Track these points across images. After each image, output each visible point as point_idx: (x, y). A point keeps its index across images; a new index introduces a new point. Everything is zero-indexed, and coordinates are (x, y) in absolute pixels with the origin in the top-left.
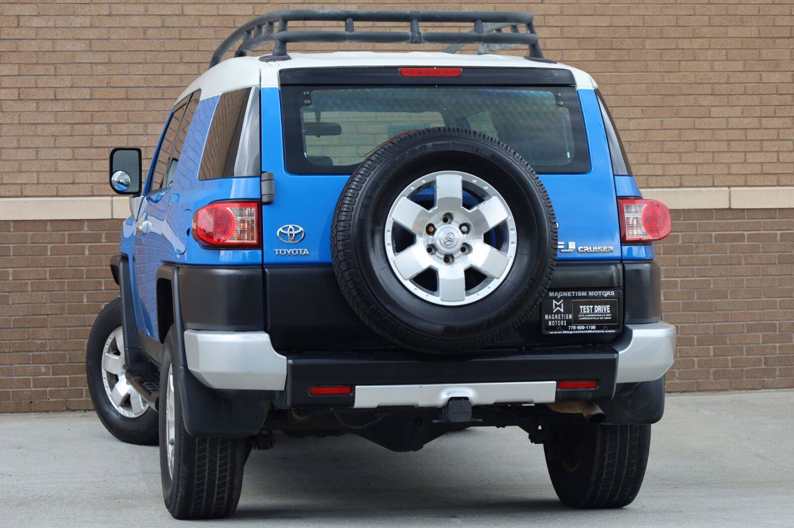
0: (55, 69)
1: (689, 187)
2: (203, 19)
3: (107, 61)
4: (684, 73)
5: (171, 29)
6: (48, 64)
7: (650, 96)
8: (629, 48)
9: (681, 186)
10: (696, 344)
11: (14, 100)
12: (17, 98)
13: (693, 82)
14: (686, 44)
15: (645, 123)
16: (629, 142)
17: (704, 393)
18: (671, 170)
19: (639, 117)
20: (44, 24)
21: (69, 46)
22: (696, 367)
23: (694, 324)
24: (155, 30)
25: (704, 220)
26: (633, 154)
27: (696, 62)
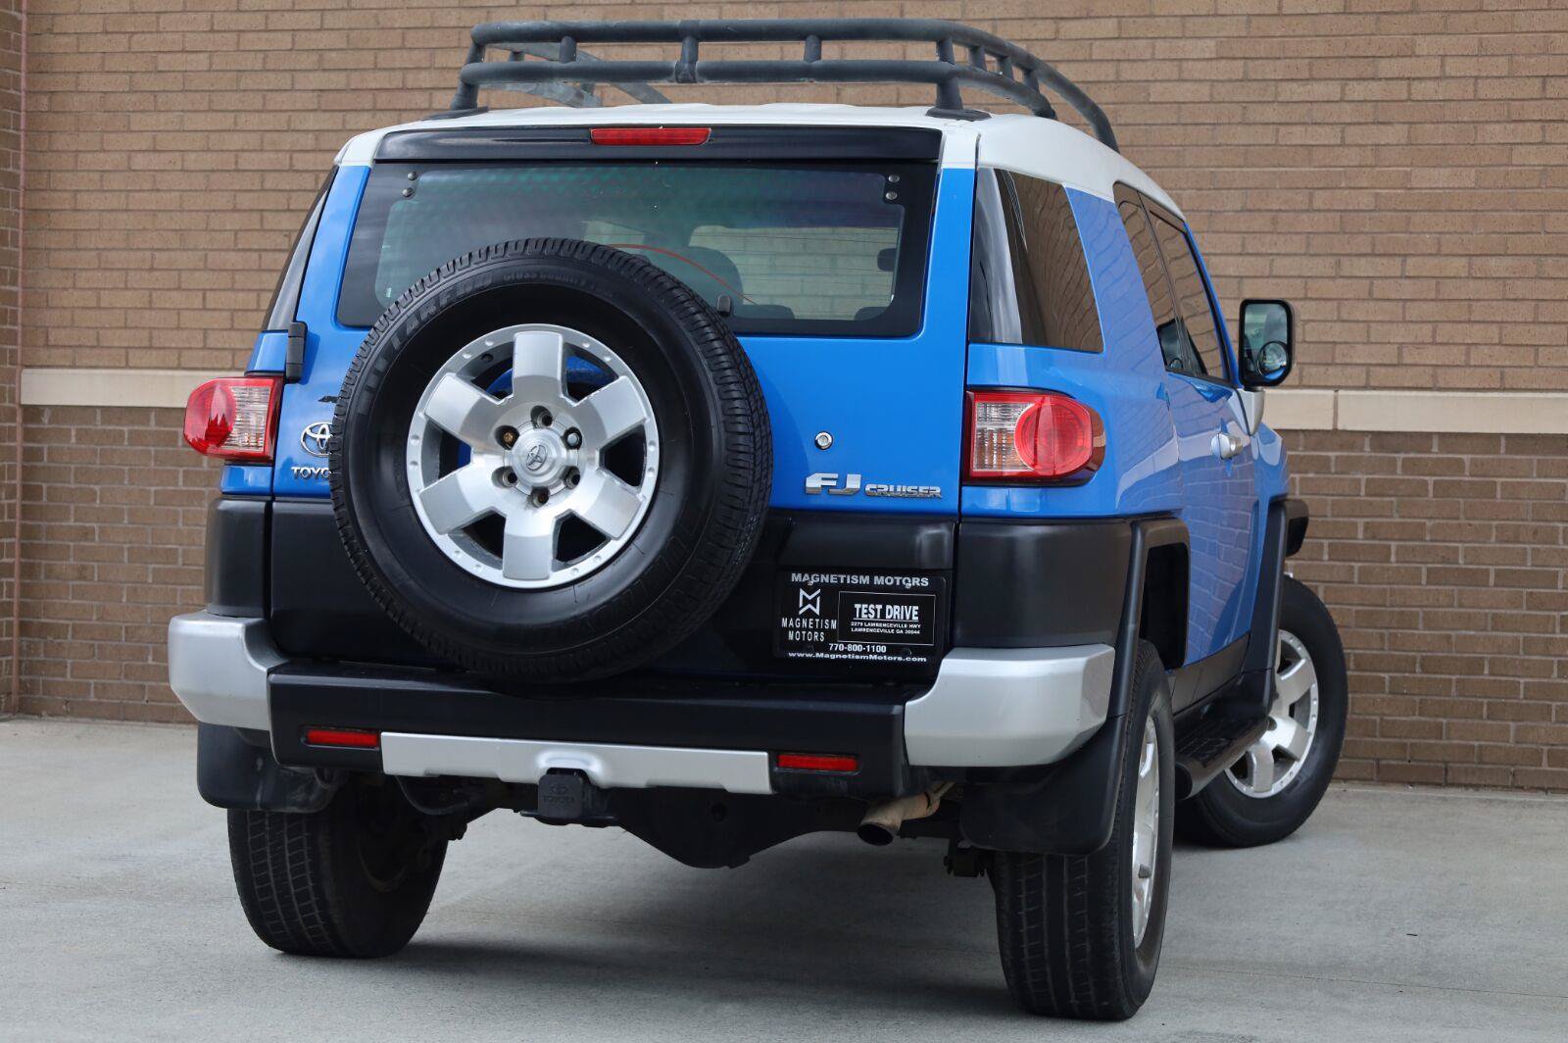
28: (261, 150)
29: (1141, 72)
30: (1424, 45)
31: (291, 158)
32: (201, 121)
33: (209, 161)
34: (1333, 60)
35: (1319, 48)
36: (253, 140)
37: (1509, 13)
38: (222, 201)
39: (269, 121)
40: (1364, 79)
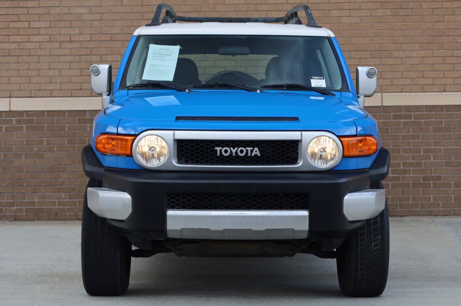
0: (70, 24)
1: (449, 92)
3: (100, 19)
4: (447, 23)
6: (66, 21)
7: (425, 37)
8: (412, 8)
9: (444, 91)
10: (453, 186)
11: (47, 42)
12: (49, 40)
13: (453, 28)
14: (448, 5)
15: (422, 53)
16: (412, 64)
17: (457, 217)
18: (438, 82)
19: (418, 49)
21: (78, 10)
22: (453, 201)
23: (452, 175)
25: (458, 111)
26: (414, 72)
27: (455, 16)
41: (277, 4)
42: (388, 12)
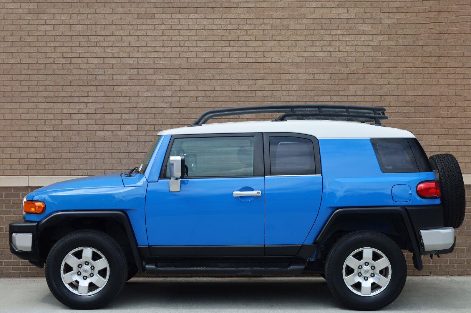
0: (155, 116)
2: (224, 92)
3: (179, 112)
4: (459, 118)
5: (209, 97)
6: (151, 113)
7: (442, 129)
8: (432, 106)
10: (465, 251)
11: (135, 130)
12: (137, 129)
13: (464, 122)
14: (460, 104)
15: (440, 142)
16: (431, 151)
20: (150, 95)
21: (161, 105)
22: (466, 263)
23: (464, 242)
24: (202, 98)
25: (469, 190)
27: (466, 113)
28: (28, 114)
29: (279, 93)
30: (351, 87)
31: (37, 116)
32: (9, 105)
33: (12, 116)
34: (328, 91)
35: (324, 88)
36: (25, 111)
37: (372, 80)
38: (16, 128)
39: (31, 105)
40: (336, 96)
41: (323, 102)
42: (412, 109)
